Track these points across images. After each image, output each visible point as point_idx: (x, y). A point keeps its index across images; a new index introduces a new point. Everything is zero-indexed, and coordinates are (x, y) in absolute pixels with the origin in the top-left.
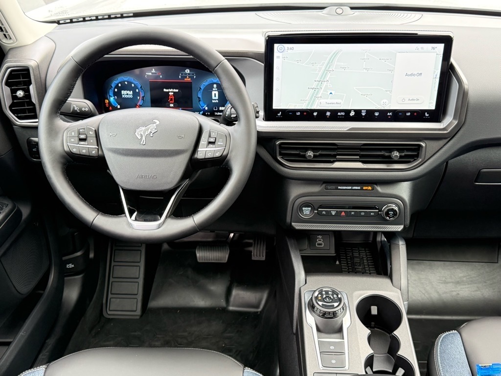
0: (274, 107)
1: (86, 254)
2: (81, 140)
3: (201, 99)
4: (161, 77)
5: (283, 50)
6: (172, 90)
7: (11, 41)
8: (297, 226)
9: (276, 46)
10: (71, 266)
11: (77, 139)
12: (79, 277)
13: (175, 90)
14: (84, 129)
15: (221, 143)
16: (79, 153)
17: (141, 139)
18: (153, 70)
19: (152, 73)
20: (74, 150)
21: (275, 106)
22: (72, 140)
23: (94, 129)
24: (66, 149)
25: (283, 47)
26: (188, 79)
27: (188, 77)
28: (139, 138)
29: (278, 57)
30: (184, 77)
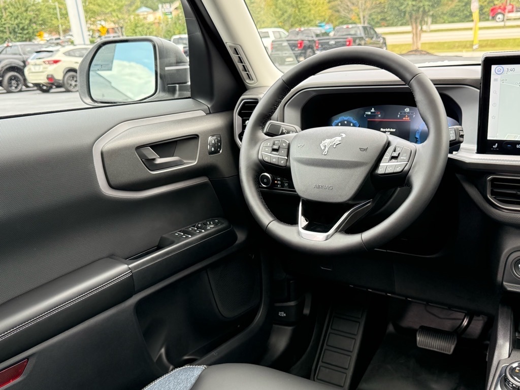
0: (488, 138)
1: (300, 307)
2: (274, 150)
3: (419, 140)
4: (380, 116)
5: (502, 72)
6: (389, 130)
7: (253, 82)
8: (510, 287)
9: (494, 67)
10: (282, 314)
11: (270, 149)
12: (289, 329)
13: (392, 130)
14: (279, 141)
15: (404, 158)
16: (269, 161)
17: (324, 150)
18: (373, 109)
19: (371, 113)
20: (266, 159)
21: (490, 137)
22: (267, 150)
23: (288, 142)
24: (260, 157)
25: (502, 69)
26: (407, 119)
27: (406, 116)
28: (323, 148)
29: (496, 80)
30: (402, 117)
